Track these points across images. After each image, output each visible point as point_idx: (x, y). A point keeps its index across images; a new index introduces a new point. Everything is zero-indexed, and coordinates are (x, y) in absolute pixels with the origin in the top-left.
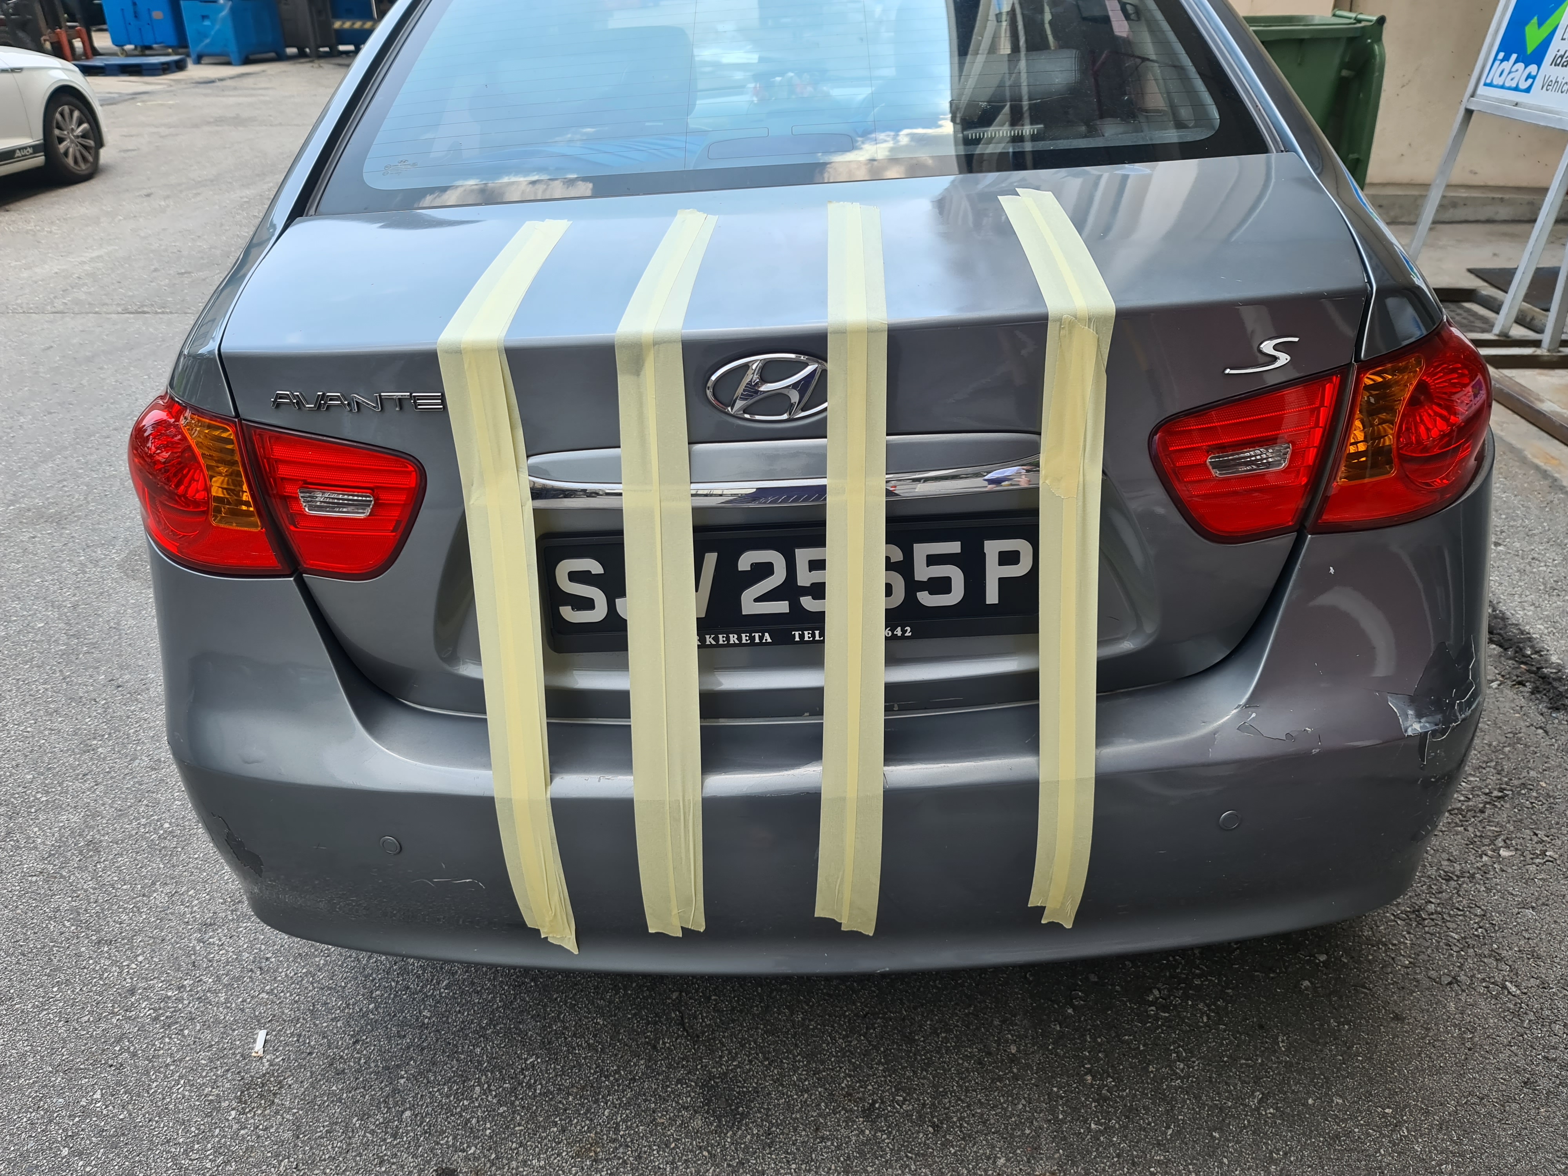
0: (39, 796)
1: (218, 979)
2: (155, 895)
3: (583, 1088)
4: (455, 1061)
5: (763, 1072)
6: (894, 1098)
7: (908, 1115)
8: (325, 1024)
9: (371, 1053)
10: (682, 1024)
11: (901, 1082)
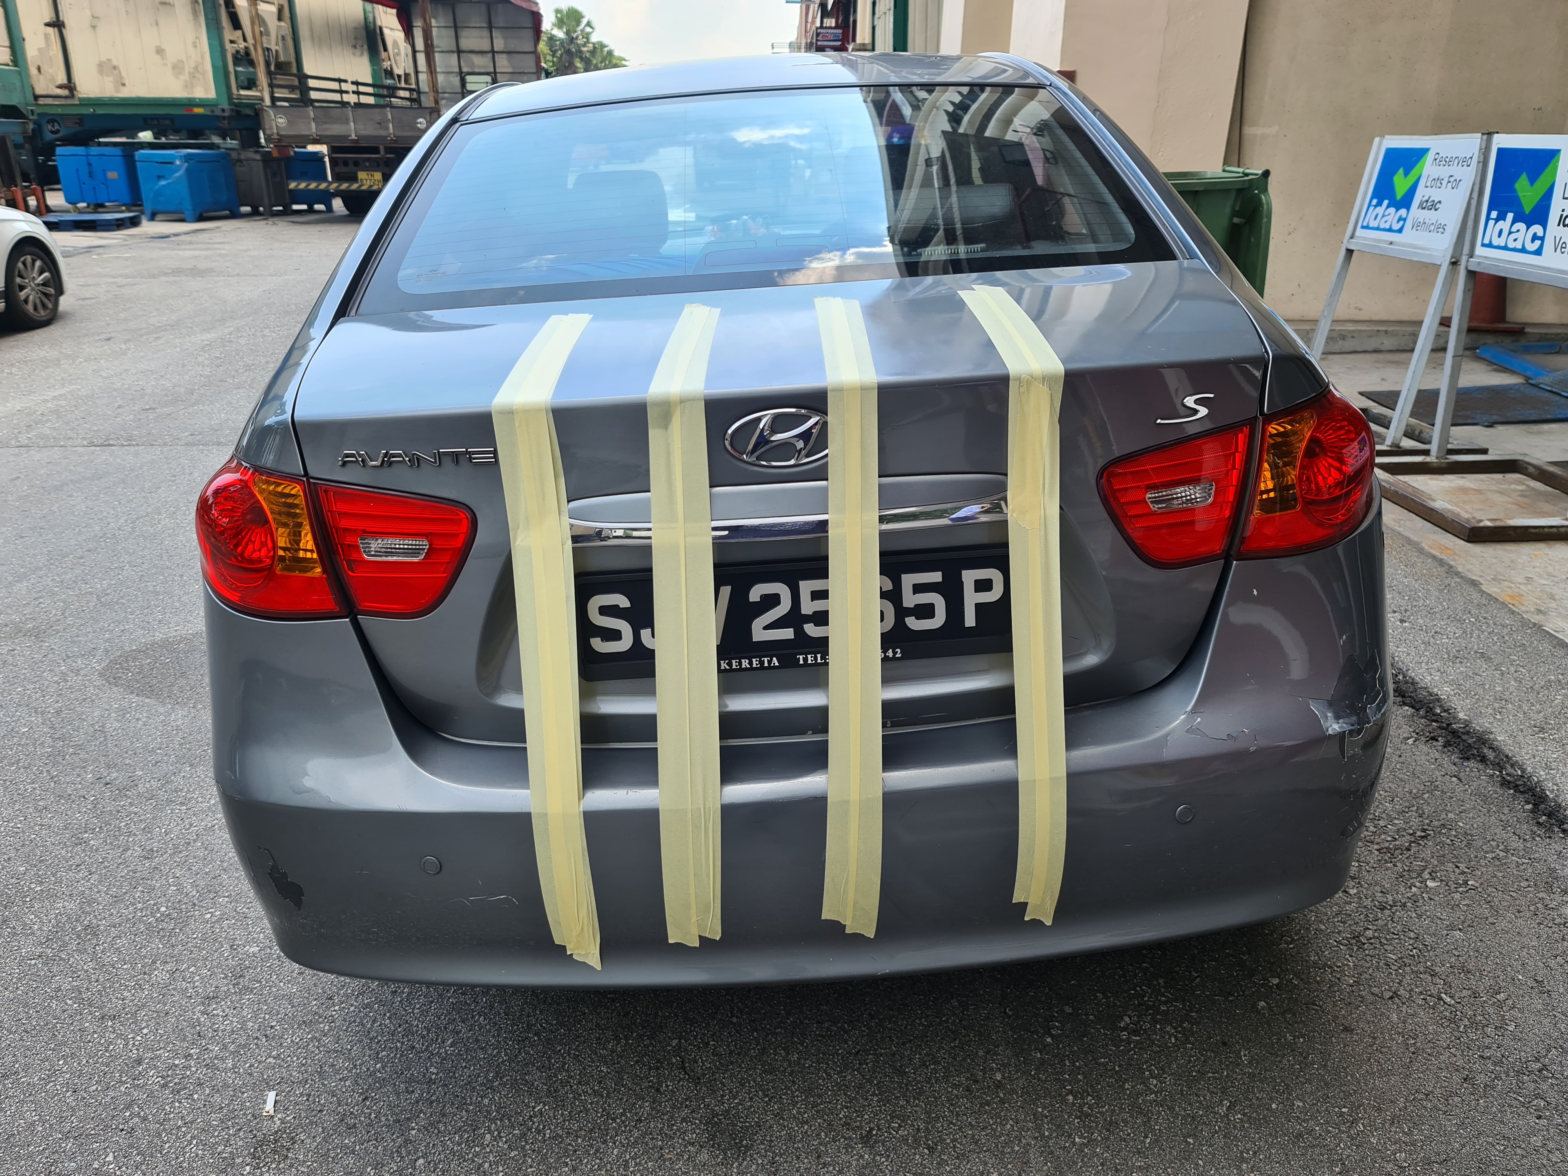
0: (33, 886)
1: (225, 1047)
2: (156, 972)
3: (591, 1131)
4: (464, 1112)
5: (763, 1108)
6: (890, 1125)
7: (904, 1140)
8: (333, 1084)
9: (380, 1108)
10: (683, 1068)
11: (894, 1111)
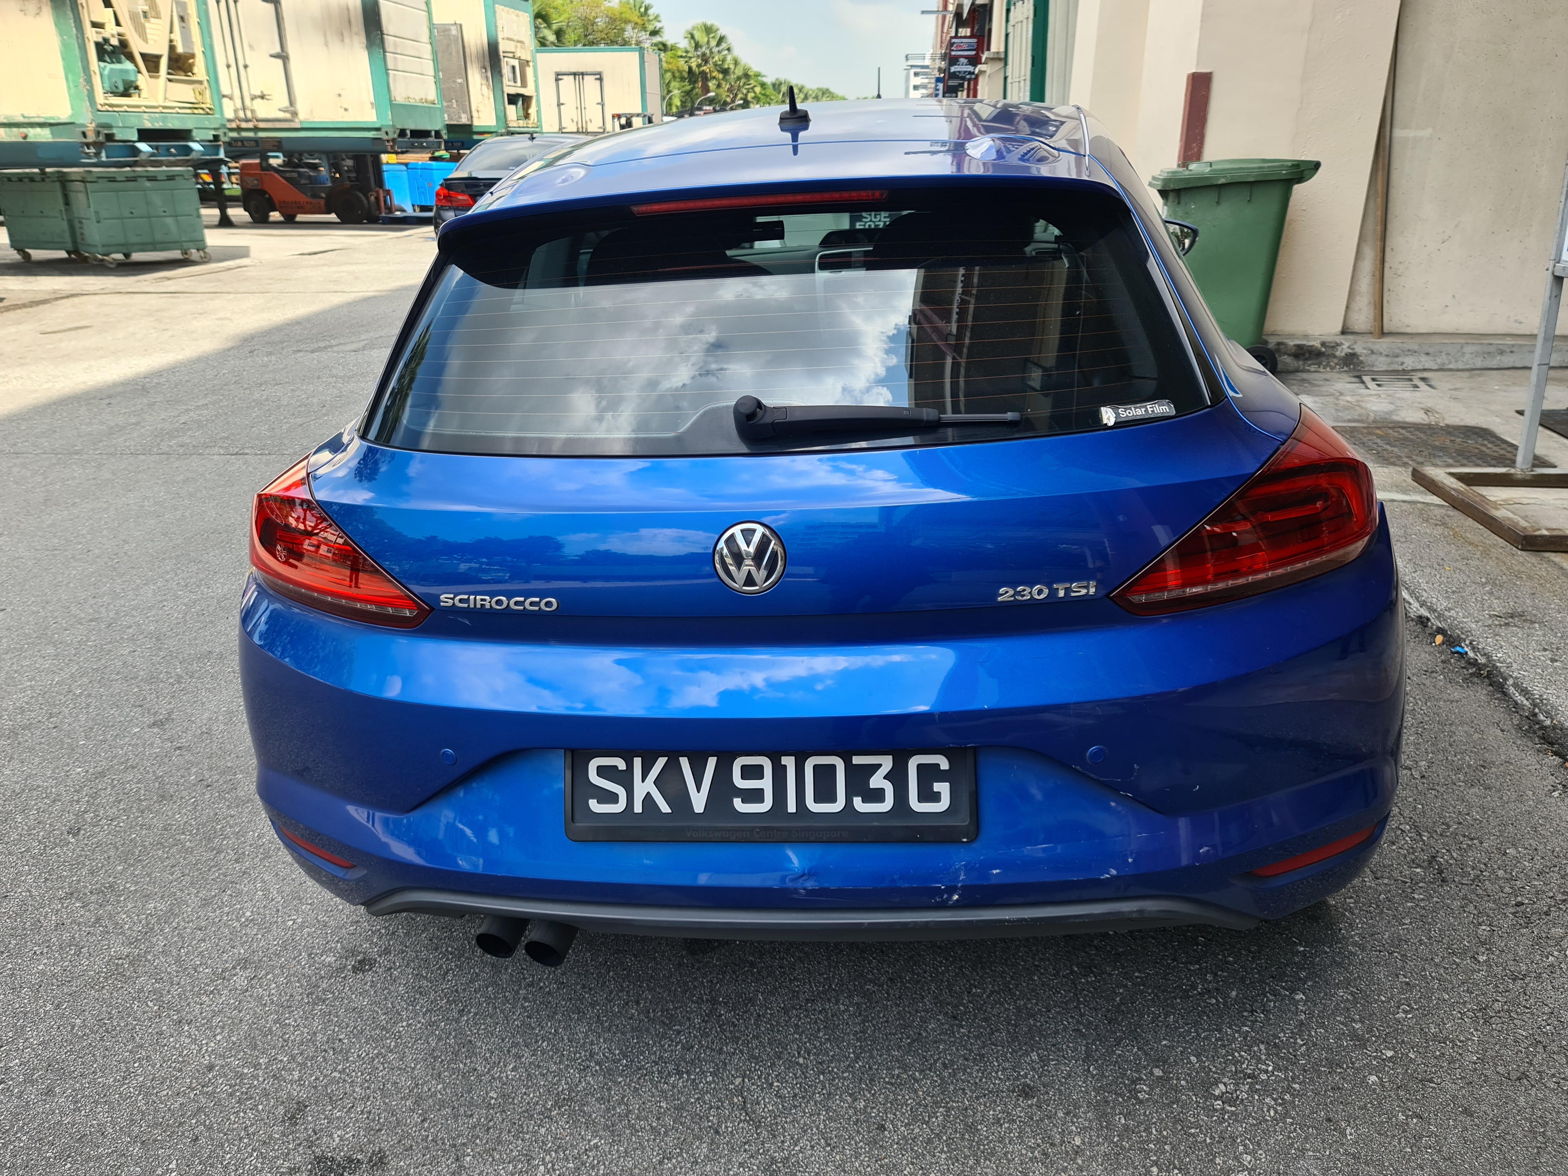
0: (128, 885)
2: (235, 978)
4: (520, 1141)
8: (394, 1103)
9: (438, 1131)
10: (744, 1108)
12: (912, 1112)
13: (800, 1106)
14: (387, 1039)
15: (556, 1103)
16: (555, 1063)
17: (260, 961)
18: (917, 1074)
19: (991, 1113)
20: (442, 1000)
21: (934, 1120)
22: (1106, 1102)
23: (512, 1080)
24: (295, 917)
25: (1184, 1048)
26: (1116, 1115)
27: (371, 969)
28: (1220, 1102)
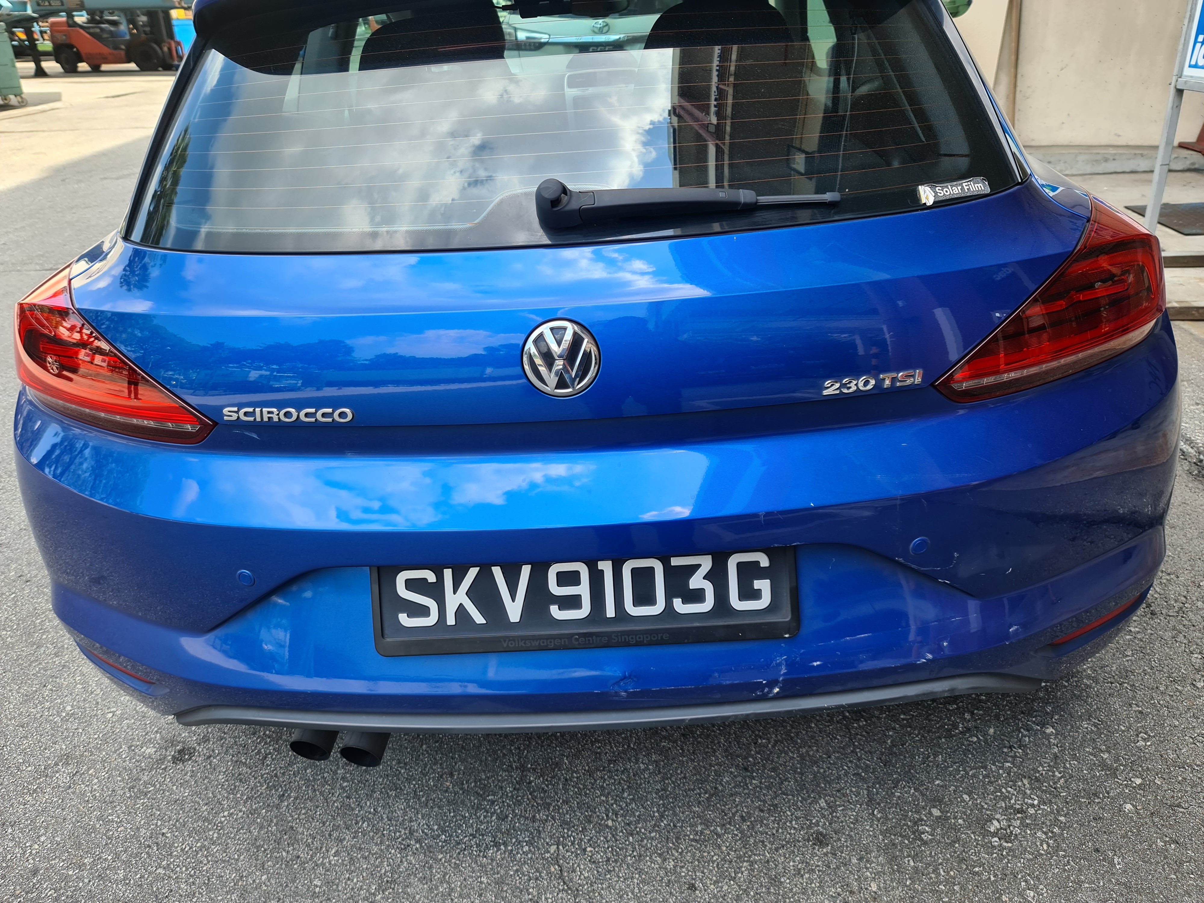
12: (718, 869)
13: (614, 870)
14: (209, 830)
15: (380, 886)
16: (376, 844)
17: (82, 756)
18: (718, 829)
19: (791, 864)
20: (262, 786)
21: (740, 875)
22: (894, 844)
23: (335, 865)
24: (114, 709)
25: (956, 787)
26: (905, 858)
27: (190, 759)
28: (996, 839)
